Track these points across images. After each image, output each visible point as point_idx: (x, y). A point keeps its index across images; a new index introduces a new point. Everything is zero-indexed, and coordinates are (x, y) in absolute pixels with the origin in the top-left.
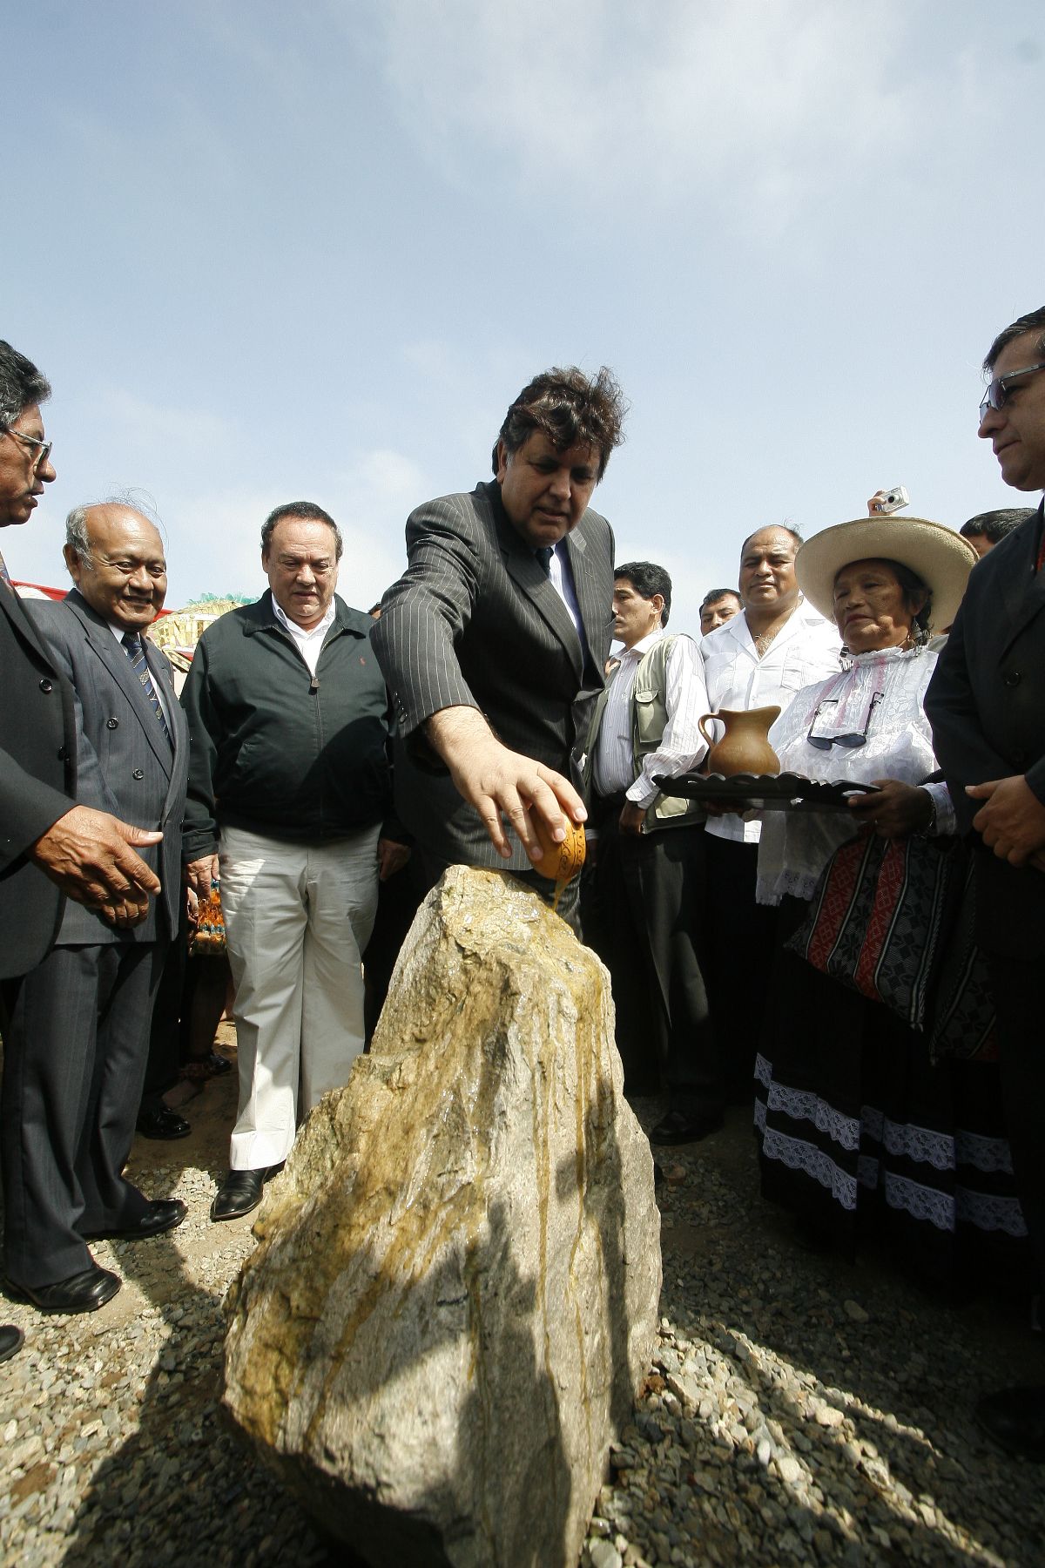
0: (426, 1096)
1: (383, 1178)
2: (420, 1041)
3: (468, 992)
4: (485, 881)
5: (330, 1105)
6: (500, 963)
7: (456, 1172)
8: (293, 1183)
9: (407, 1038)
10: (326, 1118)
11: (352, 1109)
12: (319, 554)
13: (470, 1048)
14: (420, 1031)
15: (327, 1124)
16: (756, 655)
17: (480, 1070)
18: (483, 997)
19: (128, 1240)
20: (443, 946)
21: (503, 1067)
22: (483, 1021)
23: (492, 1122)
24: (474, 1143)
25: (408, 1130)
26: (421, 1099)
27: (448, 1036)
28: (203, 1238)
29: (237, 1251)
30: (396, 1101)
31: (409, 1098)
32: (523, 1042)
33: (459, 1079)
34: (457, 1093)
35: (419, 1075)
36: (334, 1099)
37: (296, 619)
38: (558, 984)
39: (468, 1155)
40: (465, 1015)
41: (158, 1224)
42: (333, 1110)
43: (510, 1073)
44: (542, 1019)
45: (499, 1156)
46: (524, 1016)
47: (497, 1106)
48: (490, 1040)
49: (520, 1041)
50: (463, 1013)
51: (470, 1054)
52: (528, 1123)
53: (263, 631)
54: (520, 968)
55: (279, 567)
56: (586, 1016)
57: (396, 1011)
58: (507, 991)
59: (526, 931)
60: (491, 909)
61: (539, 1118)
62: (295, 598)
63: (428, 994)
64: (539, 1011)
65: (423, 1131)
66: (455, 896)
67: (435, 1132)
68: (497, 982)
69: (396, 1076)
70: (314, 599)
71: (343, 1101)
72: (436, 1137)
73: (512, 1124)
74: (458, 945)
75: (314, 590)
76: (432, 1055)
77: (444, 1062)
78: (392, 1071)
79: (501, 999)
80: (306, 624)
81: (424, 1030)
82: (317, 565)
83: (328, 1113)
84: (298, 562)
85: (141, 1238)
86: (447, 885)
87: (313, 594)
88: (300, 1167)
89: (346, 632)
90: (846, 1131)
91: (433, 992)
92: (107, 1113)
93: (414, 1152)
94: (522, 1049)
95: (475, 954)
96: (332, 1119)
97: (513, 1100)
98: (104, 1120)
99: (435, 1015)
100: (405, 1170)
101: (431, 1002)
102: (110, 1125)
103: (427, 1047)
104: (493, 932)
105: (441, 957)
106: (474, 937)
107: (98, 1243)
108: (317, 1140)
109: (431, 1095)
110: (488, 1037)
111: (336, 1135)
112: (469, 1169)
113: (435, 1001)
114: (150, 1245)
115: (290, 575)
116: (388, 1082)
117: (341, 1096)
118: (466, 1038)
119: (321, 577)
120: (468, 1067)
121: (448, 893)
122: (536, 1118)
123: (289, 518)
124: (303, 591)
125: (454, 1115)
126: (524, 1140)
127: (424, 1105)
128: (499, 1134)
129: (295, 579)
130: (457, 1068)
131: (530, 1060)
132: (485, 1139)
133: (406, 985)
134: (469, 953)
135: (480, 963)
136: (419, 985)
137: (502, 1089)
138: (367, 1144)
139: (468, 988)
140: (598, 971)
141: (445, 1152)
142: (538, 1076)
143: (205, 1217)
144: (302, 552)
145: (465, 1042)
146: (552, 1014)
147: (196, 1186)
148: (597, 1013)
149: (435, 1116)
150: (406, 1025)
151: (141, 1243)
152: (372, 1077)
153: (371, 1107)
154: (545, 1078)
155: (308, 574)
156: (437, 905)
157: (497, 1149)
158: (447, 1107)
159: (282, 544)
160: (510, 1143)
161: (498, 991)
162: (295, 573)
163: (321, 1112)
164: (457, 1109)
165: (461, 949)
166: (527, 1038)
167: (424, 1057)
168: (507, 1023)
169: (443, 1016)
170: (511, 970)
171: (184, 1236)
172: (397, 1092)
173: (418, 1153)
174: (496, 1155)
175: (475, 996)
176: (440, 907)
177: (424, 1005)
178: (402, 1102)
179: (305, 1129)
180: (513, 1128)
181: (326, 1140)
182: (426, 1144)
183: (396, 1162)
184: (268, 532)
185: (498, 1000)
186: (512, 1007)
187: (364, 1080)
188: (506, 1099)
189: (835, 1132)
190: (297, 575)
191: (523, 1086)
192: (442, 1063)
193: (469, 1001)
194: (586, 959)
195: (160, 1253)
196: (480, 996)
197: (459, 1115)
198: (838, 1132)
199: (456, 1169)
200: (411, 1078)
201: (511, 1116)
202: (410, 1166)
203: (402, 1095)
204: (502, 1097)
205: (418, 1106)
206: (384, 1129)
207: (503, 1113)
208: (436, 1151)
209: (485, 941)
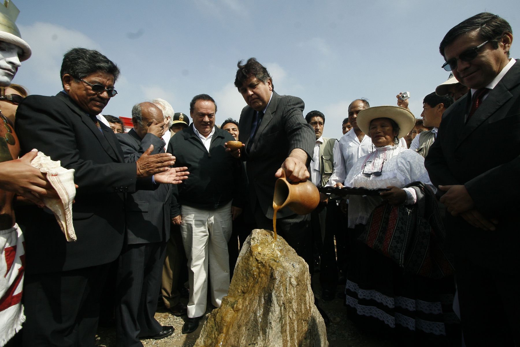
0: (245, 314)
1: (231, 344)
2: (244, 293)
3: (259, 277)
4: (265, 235)
5: (214, 315)
6: (270, 266)
7: (255, 344)
8: (202, 342)
9: (239, 291)
10: (213, 319)
11: (221, 317)
12: (210, 112)
13: (260, 297)
14: (244, 289)
15: (213, 321)
16: (359, 142)
17: (263, 305)
18: (264, 278)
19: (156, 339)
20: (251, 259)
21: (271, 306)
22: (264, 288)
23: (267, 326)
24: (261, 333)
25: (239, 327)
26: (244, 316)
27: (253, 292)
28: (179, 340)
29: (190, 345)
30: (236, 315)
31: (240, 315)
32: (277, 297)
33: (256, 309)
34: (255, 314)
35: (243, 306)
36: (216, 313)
37: (203, 134)
38: (290, 274)
39: (259, 338)
40: (259, 285)
41: (165, 334)
42: (215, 317)
43: (273, 308)
44: (284, 288)
45: (269, 339)
46: (278, 287)
47: (269, 320)
48: (266, 295)
49: (276, 296)
50: (258, 284)
51: (260, 300)
52: (279, 326)
53: (191, 138)
54: (276, 269)
55: (197, 116)
56: (300, 283)
57: (236, 281)
58: (272, 278)
59: (279, 254)
60: (267, 245)
61: (283, 323)
62: (202, 127)
63: (246, 275)
64: (283, 285)
65: (244, 328)
66: (255, 240)
67: (248, 328)
68: (269, 273)
69: (235, 306)
70: (208, 126)
71: (218, 314)
72: (248, 330)
73: (273, 327)
74: (256, 259)
75: (209, 123)
76: (247, 299)
77: (251, 301)
78: (234, 304)
79: (270, 280)
80: (205, 135)
81: (245, 288)
82: (210, 116)
83: (213, 318)
84: (203, 115)
85: (160, 339)
86: (253, 236)
87: (208, 125)
88: (205, 336)
89: (219, 137)
90: (389, 302)
91: (248, 275)
92: (149, 298)
93: (241, 335)
94: (277, 299)
95: (262, 262)
96: (215, 320)
97: (274, 318)
98: (148, 301)
99: (248, 283)
100: (238, 342)
101: (248, 279)
102: (149, 302)
103: (246, 295)
104: (268, 254)
105: (250, 263)
106: (262, 256)
107: (146, 340)
108: (210, 327)
109: (247, 314)
110: (266, 294)
111: (216, 326)
112: (259, 343)
113: (248, 278)
114: (163, 341)
115: (201, 119)
116: (233, 307)
117: (218, 312)
118: (259, 294)
119: (211, 119)
120: (259, 305)
121: (253, 239)
122: (282, 323)
123: (200, 100)
124: (206, 124)
125: (254, 322)
126: (278, 332)
127: (244, 318)
128: (269, 331)
129: (202, 120)
130: (256, 304)
131: (280, 303)
132: (264, 333)
133: (239, 272)
134: (260, 262)
135: (264, 266)
136: (243, 272)
137: (270, 314)
138: (226, 330)
139: (259, 275)
140: (304, 266)
141: (251, 336)
142: (282, 308)
143: (180, 332)
144: (204, 111)
145: (258, 295)
146: (288, 284)
147: (177, 321)
148: (304, 281)
149: (248, 322)
150: (239, 286)
151: (160, 341)
152: (228, 305)
153: (227, 317)
154: (285, 308)
155: (207, 119)
156: (249, 243)
157: (268, 336)
158: (252, 318)
159: (198, 109)
160: (273, 334)
161: (269, 277)
162: (202, 118)
163: (211, 317)
164: (256, 320)
165: (257, 260)
166: (278, 295)
167: (244, 299)
168: (272, 290)
169: (251, 284)
170: (274, 270)
171: (173, 339)
172: (236, 312)
173: (242, 336)
174: (268, 338)
175: (262, 278)
176: (250, 244)
177: (245, 279)
178: (238, 315)
179: (206, 323)
180: (274, 329)
181: (213, 327)
182: (245, 333)
183: (235, 339)
184: (193, 104)
185: (269, 281)
186: (274, 284)
187: (225, 306)
188: (272, 318)
189: (385, 303)
190: (203, 119)
191: (277, 313)
192: (251, 302)
193: (260, 279)
194: (300, 262)
195: (166, 344)
196: (263, 278)
197: (256, 322)
198: (387, 302)
199: (255, 343)
200: (240, 307)
201: (273, 324)
202: (240, 341)
203: (237, 313)
204: (270, 317)
205: (243, 318)
206: (231, 325)
207: (271, 323)
208: (248, 335)
209: (265, 257)
